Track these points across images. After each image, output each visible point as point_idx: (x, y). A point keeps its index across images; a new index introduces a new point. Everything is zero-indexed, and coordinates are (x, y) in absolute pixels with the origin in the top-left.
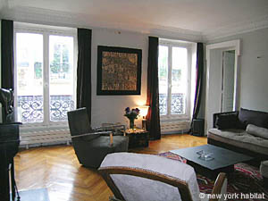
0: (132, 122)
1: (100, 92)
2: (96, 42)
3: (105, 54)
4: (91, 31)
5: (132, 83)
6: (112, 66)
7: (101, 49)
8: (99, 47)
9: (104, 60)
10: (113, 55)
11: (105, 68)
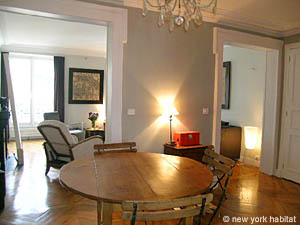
0: (93, 123)
1: (71, 102)
2: (68, 66)
3: (75, 74)
4: (63, 58)
5: (96, 95)
6: (80, 83)
7: (72, 70)
8: (70, 69)
9: (74, 79)
10: (79, 74)
11: (75, 84)
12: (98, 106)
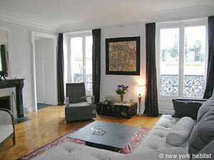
1: (108, 72)
3: (111, 44)
4: (100, 30)
5: (132, 65)
6: (116, 53)
7: (108, 41)
8: (106, 39)
10: (115, 44)
11: (111, 54)
12: (135, 77)
